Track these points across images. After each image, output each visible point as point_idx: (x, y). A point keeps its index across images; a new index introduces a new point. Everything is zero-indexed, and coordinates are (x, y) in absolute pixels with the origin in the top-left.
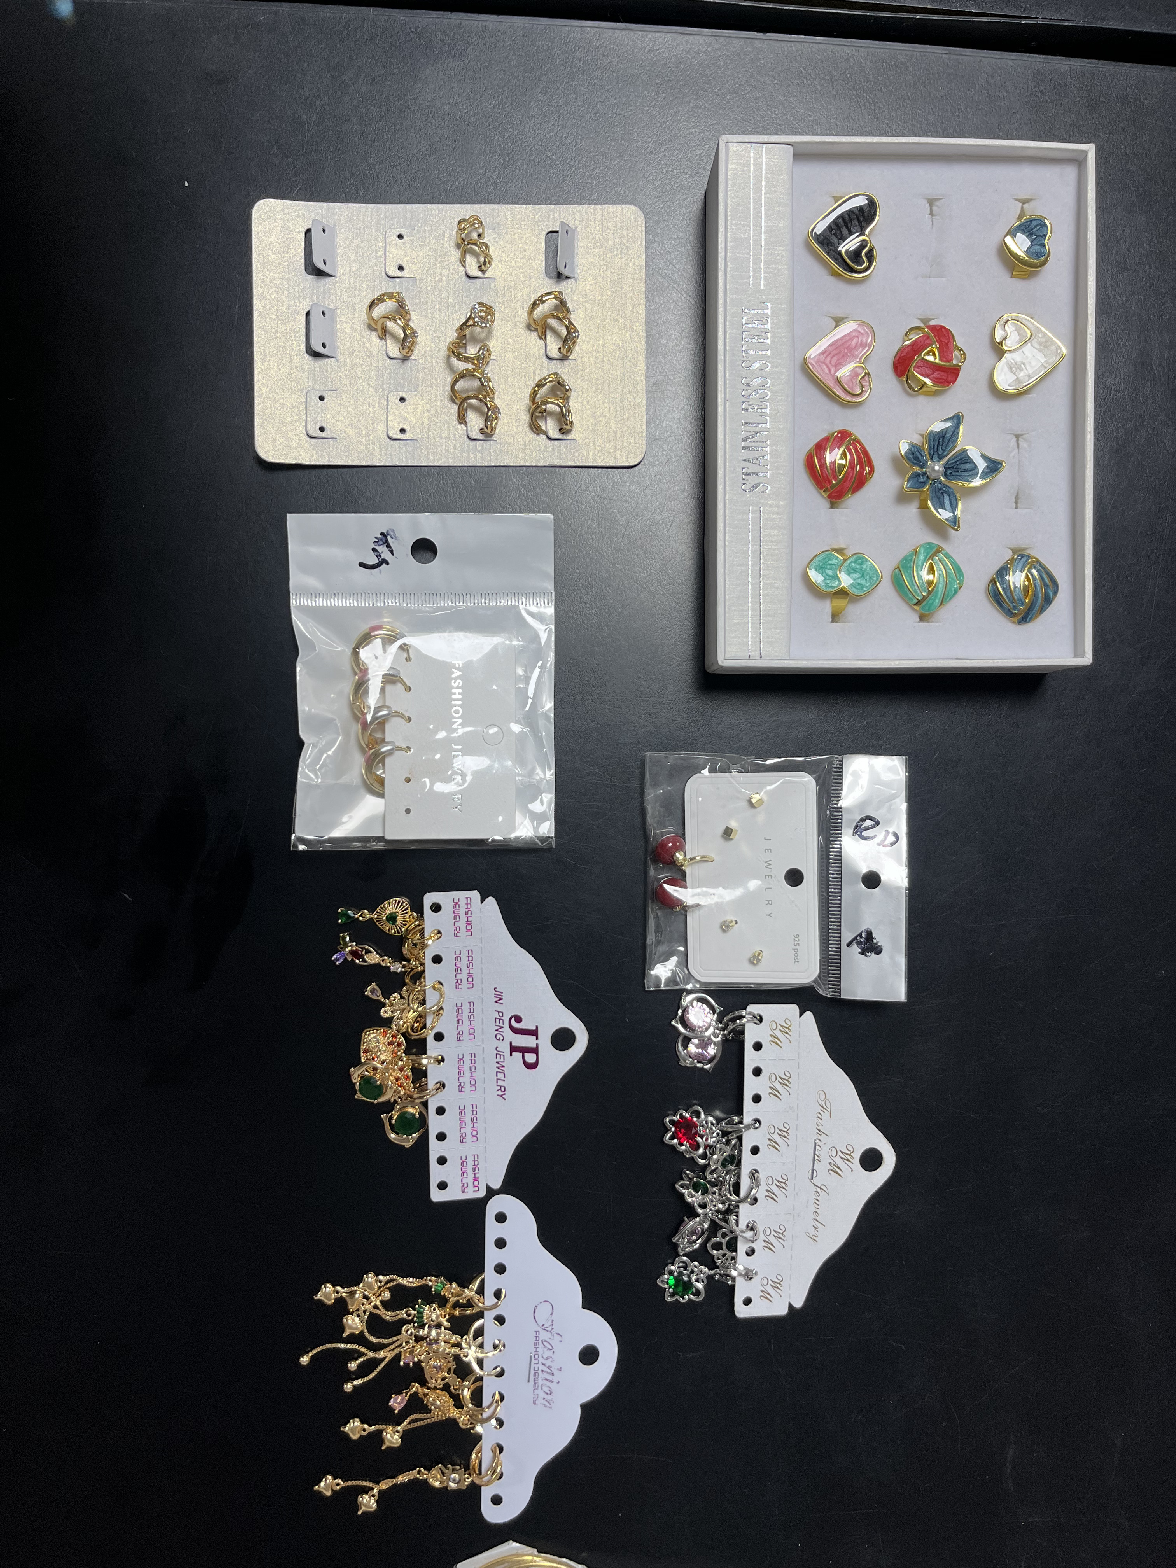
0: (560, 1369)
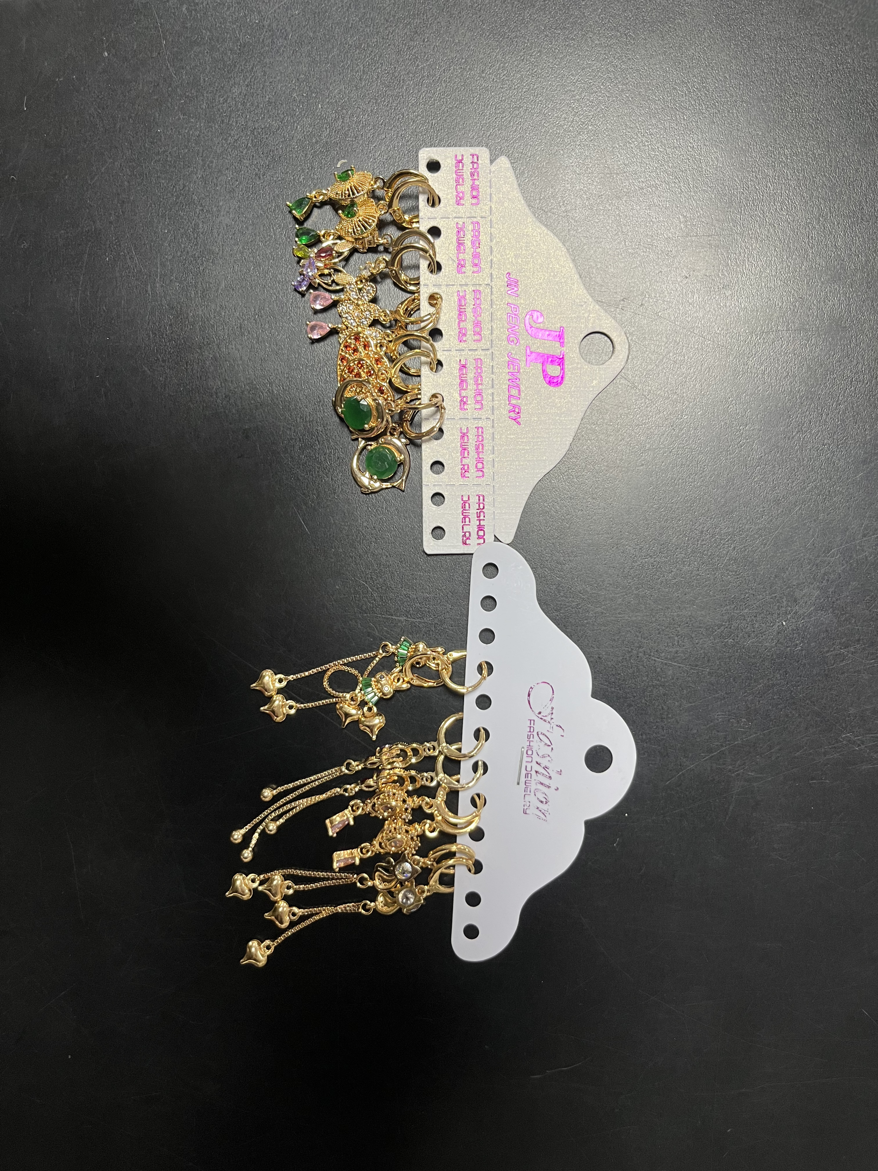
0: (560, 773)
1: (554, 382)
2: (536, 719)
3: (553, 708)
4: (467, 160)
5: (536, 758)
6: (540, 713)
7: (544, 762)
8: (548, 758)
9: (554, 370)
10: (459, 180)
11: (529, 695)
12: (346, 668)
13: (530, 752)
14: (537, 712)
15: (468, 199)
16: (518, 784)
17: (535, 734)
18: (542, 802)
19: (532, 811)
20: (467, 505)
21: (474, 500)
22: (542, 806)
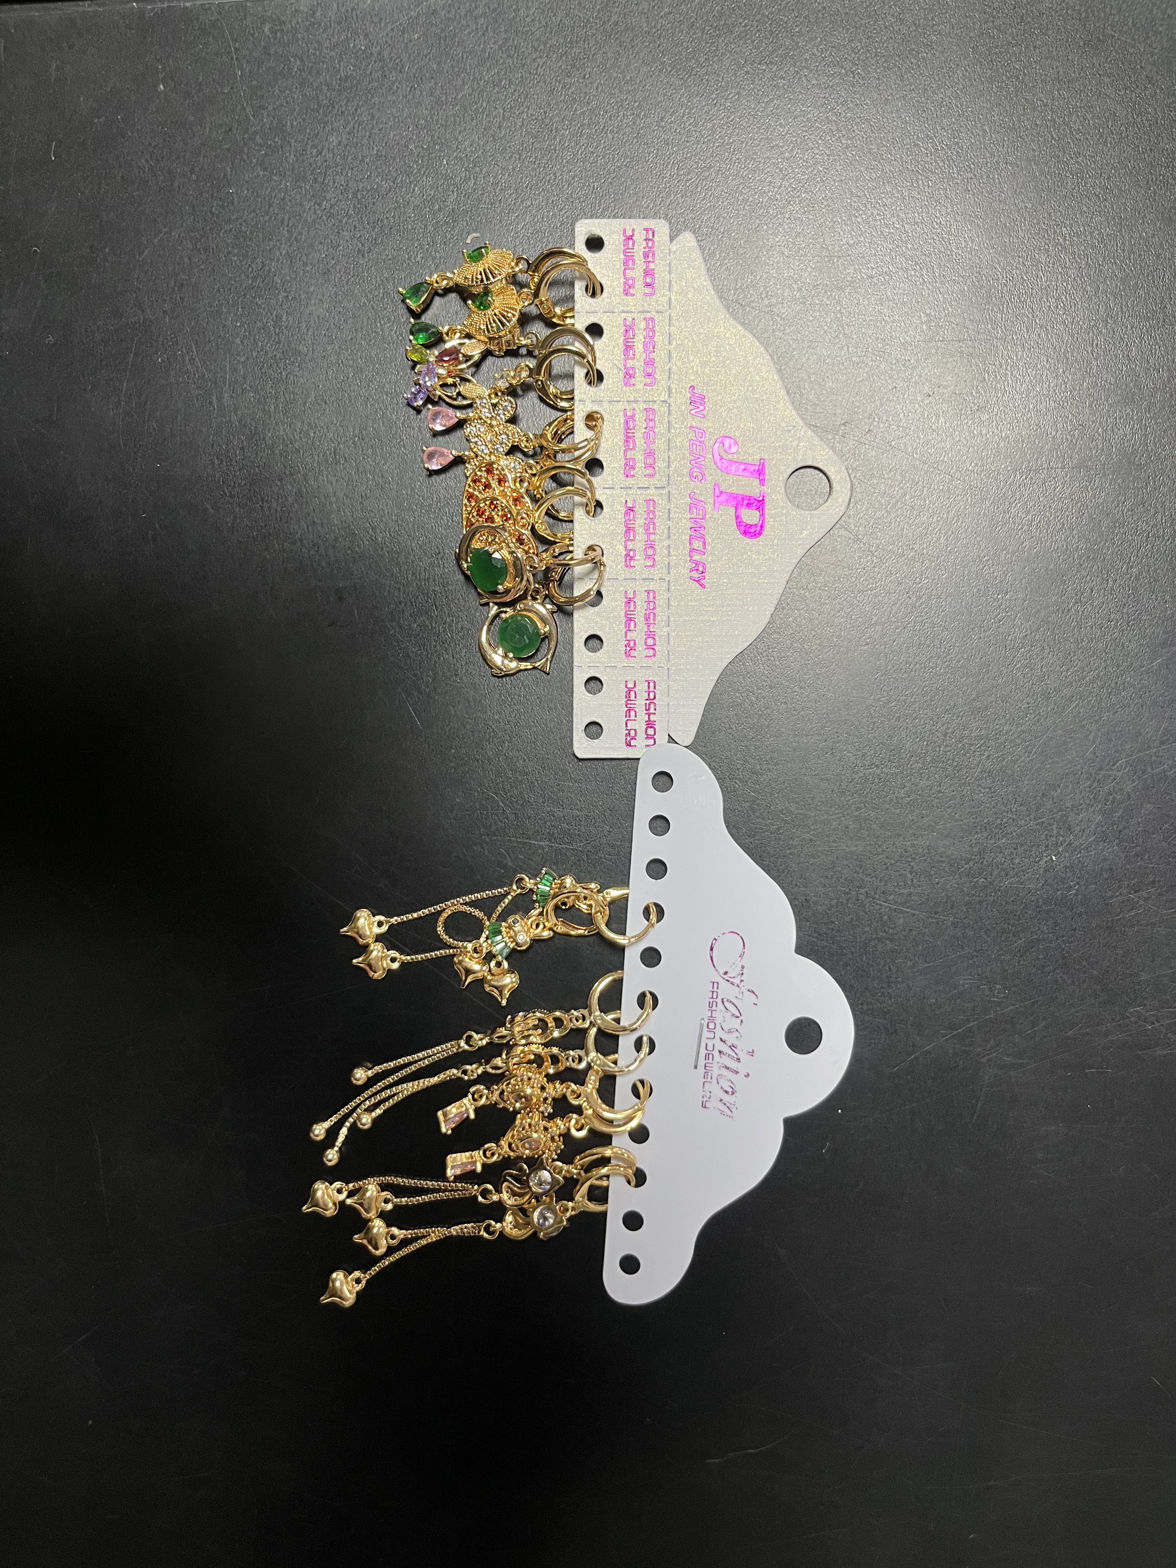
0: (751, 1054)
1: (751, 532)
2: (722, 982)
3: (743, 967)
4: (640, 237)
5: (719, 1033)
6: (726, 973)
7: (731, 1039)
8: (737, 1034)
9: (750, 516)
10: (628, 260)
11: (712, 949)
12: (468, 909)
13: (712, 1026)
14: (722, 972)
15: (639, 288)
16: (696, 1067)
17: (719, 1001)
18: (727, 1092)
19: (713, 1103)
20: (632, 693)
21: (642, 688)
22: (726, 1097)
